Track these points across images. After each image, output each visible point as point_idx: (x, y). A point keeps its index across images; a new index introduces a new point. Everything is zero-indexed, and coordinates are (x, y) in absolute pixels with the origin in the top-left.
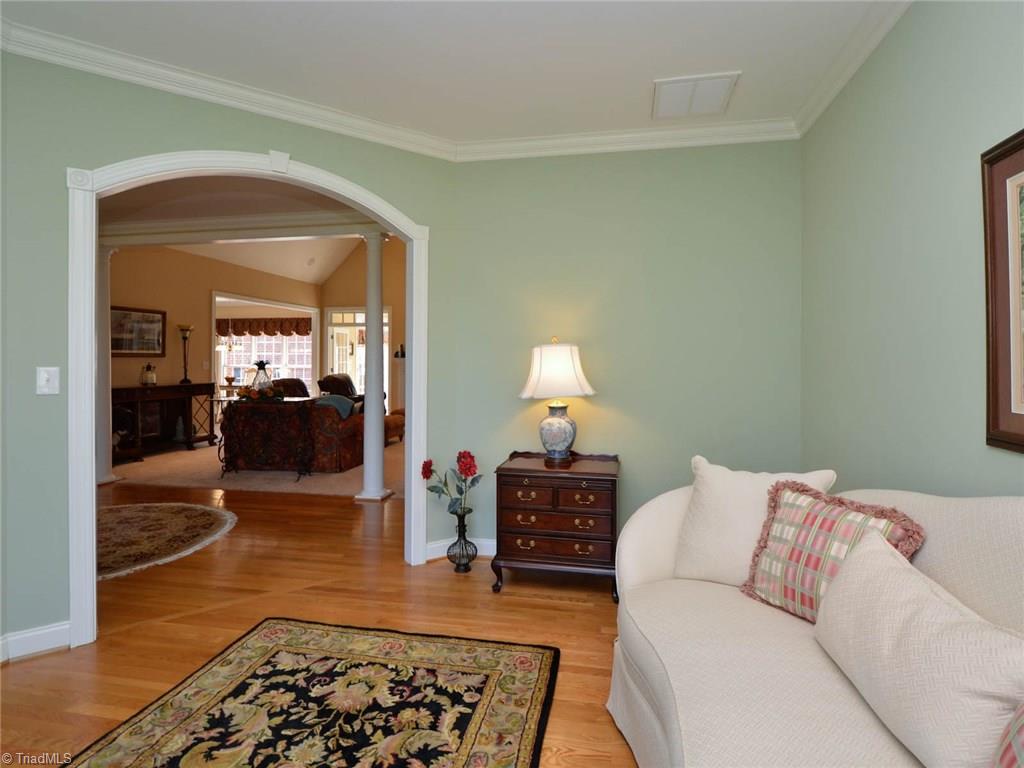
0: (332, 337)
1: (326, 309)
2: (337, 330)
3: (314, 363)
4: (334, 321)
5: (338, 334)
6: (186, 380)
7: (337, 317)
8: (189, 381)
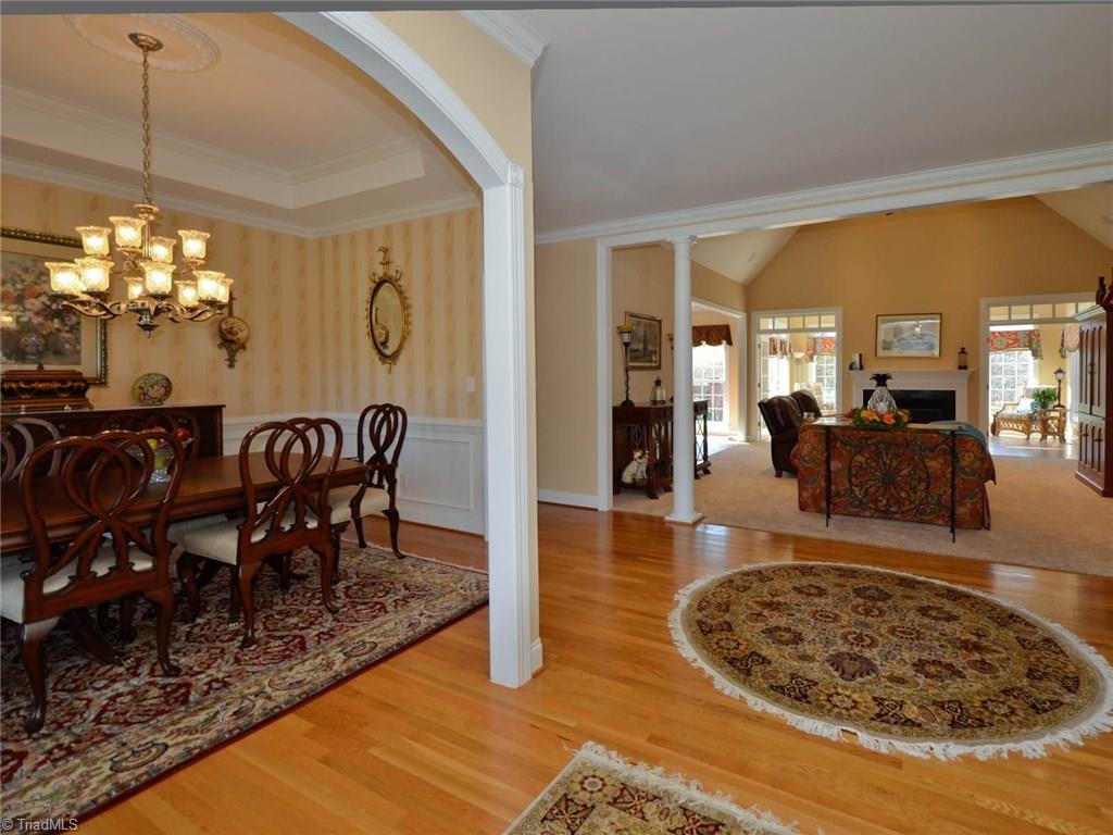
0: (759, 347)
1: (753, 313)
4: (762, 327)
7: (767, 323)
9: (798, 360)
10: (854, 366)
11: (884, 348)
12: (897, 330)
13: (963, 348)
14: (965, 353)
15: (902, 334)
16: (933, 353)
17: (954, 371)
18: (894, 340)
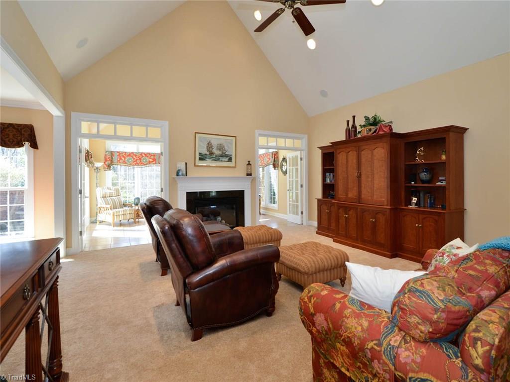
0: (81, 151)
9: (97, 168)
10: (180, 173)
11: (201, 159)
12: (209, 146)
13: (249, 162)
14: (250, 165)
15: (213, 149)
16: (232, 164)
17: (244, 177)
18: (208, 153)
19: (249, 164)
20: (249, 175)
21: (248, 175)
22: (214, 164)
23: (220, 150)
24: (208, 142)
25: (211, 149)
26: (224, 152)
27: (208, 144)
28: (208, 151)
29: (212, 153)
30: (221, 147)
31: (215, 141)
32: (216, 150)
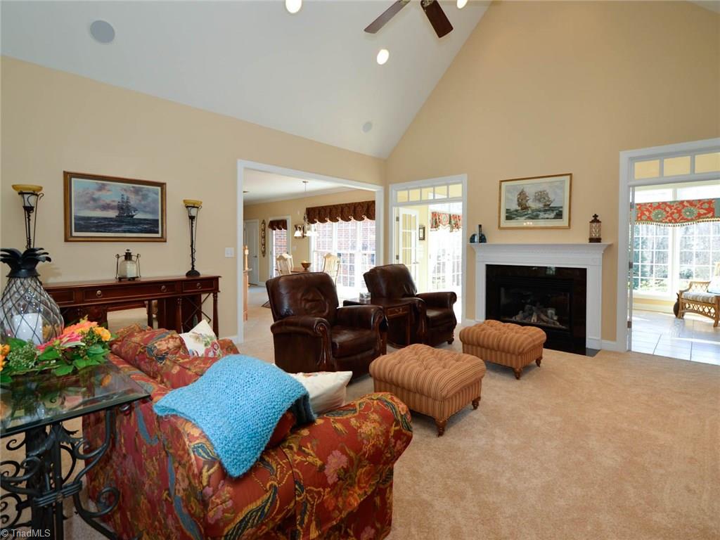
0: (398, 219)
1: (390, 186)
2: (403, 211)
3: (377, 249)
4: (399, 200)
5: (405, 216)
6: (193, 273)
7: (402, 195)
8: (198, 274)
12: (522, 198)
13: (596, 216)
14: (598, 221)
15: (527, 201)
16: (564, 222)
17: (586, 245)
18: (520, 208)
19: (596, 220)
20: (595, 240)
21: (592, 240)
22: (530, 223)
23: (539, 200)
24: (520, 191)
25: (524, 202)
26: (548, 203)
27: (520, 194)
28: (519, 204)
29: (525, 208)
30: (541, 196)
31: (531, 188)
32: (533, 201)
